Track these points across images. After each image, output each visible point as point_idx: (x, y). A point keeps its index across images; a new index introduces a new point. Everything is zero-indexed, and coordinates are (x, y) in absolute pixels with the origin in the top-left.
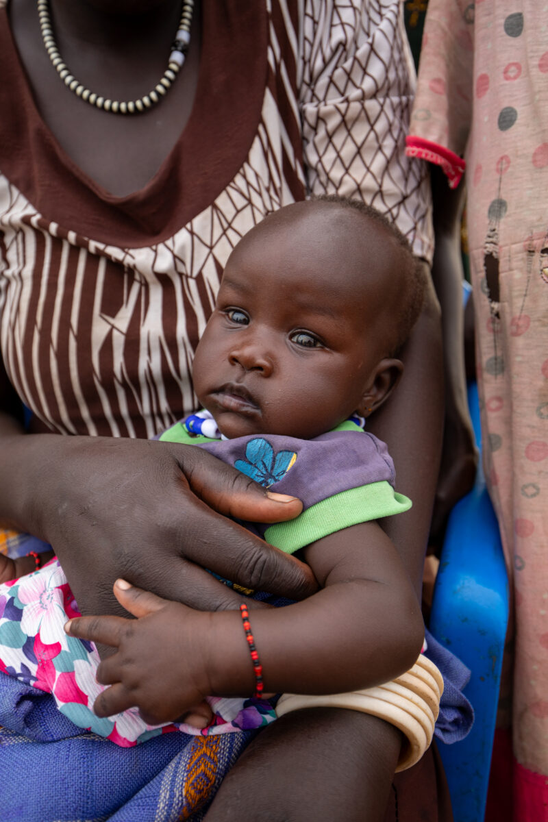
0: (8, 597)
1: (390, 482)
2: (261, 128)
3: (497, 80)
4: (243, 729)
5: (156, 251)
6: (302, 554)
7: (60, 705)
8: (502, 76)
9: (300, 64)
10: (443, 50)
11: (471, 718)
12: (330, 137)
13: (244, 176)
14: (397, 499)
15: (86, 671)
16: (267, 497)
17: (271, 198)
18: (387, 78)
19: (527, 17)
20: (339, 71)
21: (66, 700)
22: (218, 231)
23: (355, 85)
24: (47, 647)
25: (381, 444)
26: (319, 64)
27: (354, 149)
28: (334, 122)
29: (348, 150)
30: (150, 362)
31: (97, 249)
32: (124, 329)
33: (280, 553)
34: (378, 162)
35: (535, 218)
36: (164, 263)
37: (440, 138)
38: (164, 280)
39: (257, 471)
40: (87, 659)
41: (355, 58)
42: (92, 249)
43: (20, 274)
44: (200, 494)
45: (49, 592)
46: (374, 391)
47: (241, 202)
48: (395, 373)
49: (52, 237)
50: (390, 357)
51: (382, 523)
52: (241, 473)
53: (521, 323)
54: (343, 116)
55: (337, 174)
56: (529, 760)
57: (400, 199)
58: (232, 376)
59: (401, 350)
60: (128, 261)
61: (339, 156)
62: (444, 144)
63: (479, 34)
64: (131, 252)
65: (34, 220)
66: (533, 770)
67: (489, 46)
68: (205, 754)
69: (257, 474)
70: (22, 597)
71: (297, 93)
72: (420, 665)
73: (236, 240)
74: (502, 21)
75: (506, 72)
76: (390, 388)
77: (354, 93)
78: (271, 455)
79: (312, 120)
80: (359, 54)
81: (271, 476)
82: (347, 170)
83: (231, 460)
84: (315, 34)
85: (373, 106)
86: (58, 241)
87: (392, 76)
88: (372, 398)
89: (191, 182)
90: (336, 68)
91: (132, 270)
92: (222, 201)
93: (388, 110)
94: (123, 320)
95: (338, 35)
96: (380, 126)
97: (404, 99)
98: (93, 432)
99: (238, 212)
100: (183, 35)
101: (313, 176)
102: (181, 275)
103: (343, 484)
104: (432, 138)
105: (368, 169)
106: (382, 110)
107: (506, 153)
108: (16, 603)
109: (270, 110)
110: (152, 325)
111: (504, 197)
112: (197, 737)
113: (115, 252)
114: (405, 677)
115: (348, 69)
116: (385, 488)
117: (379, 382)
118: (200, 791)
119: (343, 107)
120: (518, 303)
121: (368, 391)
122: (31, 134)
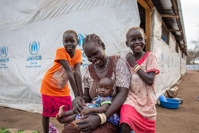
26: (116, 70)
57: (123, 82)
65: (94, 81)
93: (122, 74)
95: (118, 68)
105: (120, 79)
115: (119, 71)
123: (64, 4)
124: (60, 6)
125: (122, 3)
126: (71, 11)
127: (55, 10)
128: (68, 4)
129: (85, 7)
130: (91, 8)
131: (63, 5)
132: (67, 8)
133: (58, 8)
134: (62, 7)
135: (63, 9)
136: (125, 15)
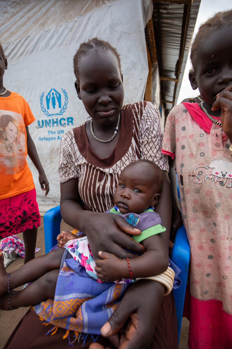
0: (77, 244)
1: (161, 224)
2: (131, 144)
3: (181, 139)
4: (127, 283)
5: (110, 169)
6: (141, 243)
7: (87, 271)
8: (182, 139)
9: (139, 132)
10: (169, 133)
11: (181, 283)
12: (145, 146)
13: (128, 154)
14: (163, 228)
15: (93, 265)
16: (133, 229)
17: (133, 158)
18: (157, 134)
19: (186, 128)
20: (147, 133)
21: (88, 270)
22: (122, 164)
23: (150, 136)
24: (85, 257)
25: (158, 215)
26: (143, 132)
27: (150, 148)
28: (146, 143)
29: (149, 148)
30: (107, 191)
31: (98, 168)
32: (102, 184)
33: (136, 242)
34: (155, 151)
35: (190, 169)
36: (111, 171)
37: (169, 150)
38: (111, 175)
39: (131, 221)
40: (93, 262)
41: (150, 131)
42: (97, 169)
43: (83, 173)
44: (119, 227)
45: (86, 245)
46: (154, 201)
47: (126, 158)
48: (159, 197)
49: (90, 166)
50: (157, 193)
51: (159, 235)
52: (128, 223)
53: (188, 191)
54: (148, 142)
55: (146, 153)
56: (194, 295)
57: (160, 158)
58: (121, 199)
59: (160, 191)
60: (104, 171)
61: (147, 149)
62: (170, 151)
63: (176, 130)
64: (105, 169)
65: (86, 163)
66: (195, 297)
67: (179, 132)
68: (118, 288)
69: (131, 222)
70: (79, 245)
71: (139, 138)
72: (169, 270)
73: (125, 166)
74: (181, 128)
75: (182, 138)
76: (158, 200)
77: (150, 137)
78: (134, 218)
79: (141, 142)
80: (151, 130)
81: (134, 223)
82: (148, 152)
83: (126, 218)
84: (142, 126)
85: (154, 140)
86: (91, 167)
87: (158, 134)
88: (154, 202)
89: (117, 155)
90: (146, 132)
91: (105, 173)
92: (123, 159)
93: (157, 140)
94: (102, 183)
95: (147, 127)
96: (156, 143)
97: (161, 138)
98: (97, 211)
99: (126, 160)
100: (117, 128)
101: (142, 153)
102: (114, 173)
103: (150, 225)
104: (167, 150)
105: (153, 152)
106: (156, 140)
107: (184, 154)
108: (78, 246)
109: (133, 141)
110: (108, 184)
111: (183, 163)
112: (116, 284)
113: (102, 169)
114: (165, 273)
115: (149, 133)
116: (160, 226)
117: (155, 199)
118: (117, 296)
119: (147, 140)
120: (187, 187)
121: (153, 201)
122: (87, 147)
123: (24, 37)
124: (16, 39)
125: (121, 36)
126: (36, 49)
127: (9, 48)
128: (30, 36)
129: (60, 42)
130: (70, 44)
131: (22, 39)
132: (28, 44)
133: (14, 44)
134: (20, 41)
135: (22, 45)
136: (126, 57)
